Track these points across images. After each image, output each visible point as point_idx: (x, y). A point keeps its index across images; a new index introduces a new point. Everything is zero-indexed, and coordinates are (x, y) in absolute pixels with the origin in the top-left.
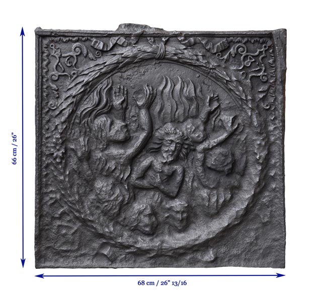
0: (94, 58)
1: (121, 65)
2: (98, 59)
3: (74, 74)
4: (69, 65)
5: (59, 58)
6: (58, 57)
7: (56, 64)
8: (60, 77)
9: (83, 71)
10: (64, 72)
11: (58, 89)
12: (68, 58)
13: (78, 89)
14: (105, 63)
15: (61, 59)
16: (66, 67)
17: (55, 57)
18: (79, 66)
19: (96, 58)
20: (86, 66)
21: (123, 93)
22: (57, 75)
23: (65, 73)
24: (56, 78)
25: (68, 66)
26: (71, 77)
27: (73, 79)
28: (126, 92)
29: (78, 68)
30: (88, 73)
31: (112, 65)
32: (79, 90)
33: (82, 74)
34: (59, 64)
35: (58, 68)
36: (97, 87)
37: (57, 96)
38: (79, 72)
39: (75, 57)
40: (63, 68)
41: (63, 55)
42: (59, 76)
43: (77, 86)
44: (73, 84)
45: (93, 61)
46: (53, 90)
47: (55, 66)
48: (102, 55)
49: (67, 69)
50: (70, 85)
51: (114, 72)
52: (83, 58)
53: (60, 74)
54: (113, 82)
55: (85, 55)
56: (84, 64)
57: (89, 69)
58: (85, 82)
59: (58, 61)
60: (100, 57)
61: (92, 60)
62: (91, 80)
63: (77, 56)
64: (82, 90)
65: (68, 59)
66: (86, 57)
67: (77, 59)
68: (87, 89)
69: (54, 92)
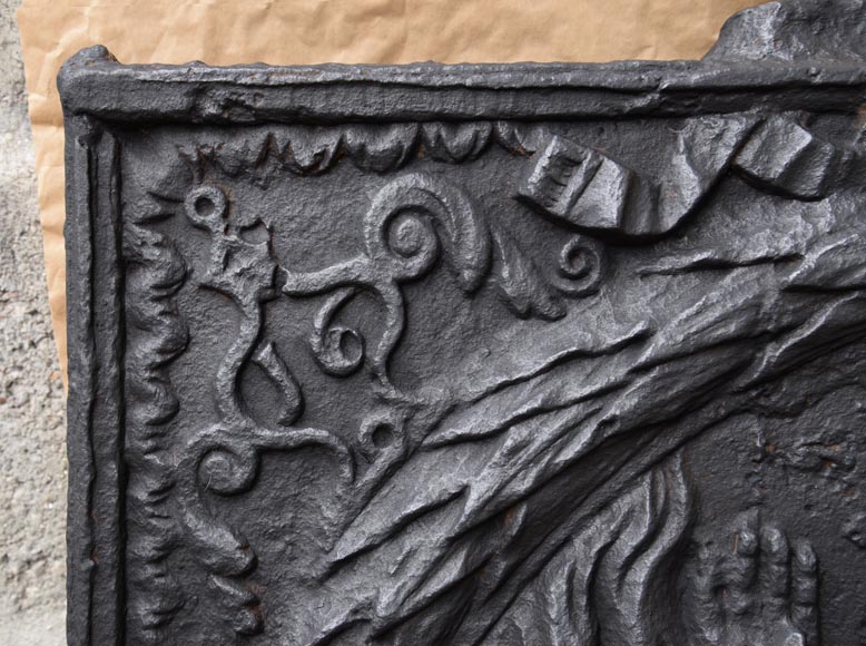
0: (542, 301)
1: (772, 353)
2: (575, 310)
3: (381, 433)
4: (338, 361)
5: (263, 303)
6: (248, 300)
7: (234, 355)
8: (271, 464)
9: (453, 409)
10: (298, 418)
11: (254, 564)
12: (330, 303)
13: (415, 569)
14: (641, 340)
15: (279, 312)
16: (313, 381)
17: (231, 297)
18: (423, 364)
19: (557, 296)
20: (474, 363)
21: (788, 594)
22: (243, 447)
23: (309, 432)
24: (240, 475)
25: (331, 374)
26: (359, 458)
27: (370, 475)
28: (806, 584)
29: (412, 382)
30: (495, 424)
31: (701, 361)
32: (424, 580)
33: (448, 433)
34: (265, 354)
35: (254, 387)
36: (567, 541)
37: (249, 619)
38: (421, 419)
39: (392, 295)
40: (290, 391)
41: (291, 283)
42: (263, 453)
43: (409, 541)
44: (375, 522)
45: (534, 329)
46: (210, 570)
47: (224, 375)
48: (609, 274)
49: (325, 397)
50: (346, 526)
51: (708, 414)
52: (455, 297)
53: (267, 434)
54: (695, 498)
55: (467, 275)
56: (461, 354)
57: (508, 397)
58: (471, 503)
59: (248, 330)
60: (592, 292)
61: (530, 313)
62: (522, 486)
63: (403, 284)
64: (451, 572)
65: (333, 317)
66: (475, 292)
67: (405, 306)
68: (487, 561)
69: (217, 594)
